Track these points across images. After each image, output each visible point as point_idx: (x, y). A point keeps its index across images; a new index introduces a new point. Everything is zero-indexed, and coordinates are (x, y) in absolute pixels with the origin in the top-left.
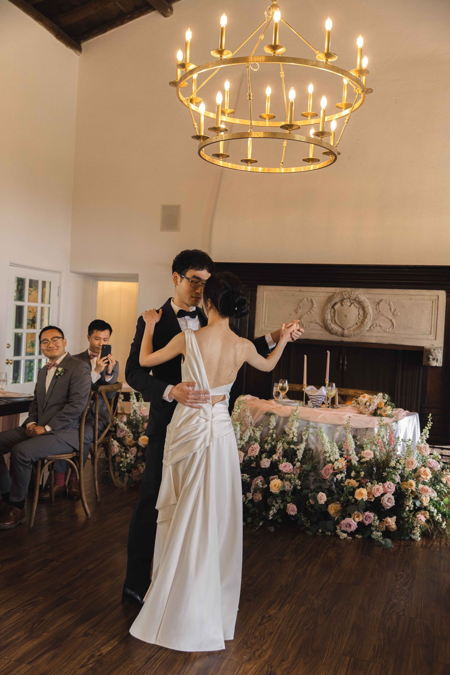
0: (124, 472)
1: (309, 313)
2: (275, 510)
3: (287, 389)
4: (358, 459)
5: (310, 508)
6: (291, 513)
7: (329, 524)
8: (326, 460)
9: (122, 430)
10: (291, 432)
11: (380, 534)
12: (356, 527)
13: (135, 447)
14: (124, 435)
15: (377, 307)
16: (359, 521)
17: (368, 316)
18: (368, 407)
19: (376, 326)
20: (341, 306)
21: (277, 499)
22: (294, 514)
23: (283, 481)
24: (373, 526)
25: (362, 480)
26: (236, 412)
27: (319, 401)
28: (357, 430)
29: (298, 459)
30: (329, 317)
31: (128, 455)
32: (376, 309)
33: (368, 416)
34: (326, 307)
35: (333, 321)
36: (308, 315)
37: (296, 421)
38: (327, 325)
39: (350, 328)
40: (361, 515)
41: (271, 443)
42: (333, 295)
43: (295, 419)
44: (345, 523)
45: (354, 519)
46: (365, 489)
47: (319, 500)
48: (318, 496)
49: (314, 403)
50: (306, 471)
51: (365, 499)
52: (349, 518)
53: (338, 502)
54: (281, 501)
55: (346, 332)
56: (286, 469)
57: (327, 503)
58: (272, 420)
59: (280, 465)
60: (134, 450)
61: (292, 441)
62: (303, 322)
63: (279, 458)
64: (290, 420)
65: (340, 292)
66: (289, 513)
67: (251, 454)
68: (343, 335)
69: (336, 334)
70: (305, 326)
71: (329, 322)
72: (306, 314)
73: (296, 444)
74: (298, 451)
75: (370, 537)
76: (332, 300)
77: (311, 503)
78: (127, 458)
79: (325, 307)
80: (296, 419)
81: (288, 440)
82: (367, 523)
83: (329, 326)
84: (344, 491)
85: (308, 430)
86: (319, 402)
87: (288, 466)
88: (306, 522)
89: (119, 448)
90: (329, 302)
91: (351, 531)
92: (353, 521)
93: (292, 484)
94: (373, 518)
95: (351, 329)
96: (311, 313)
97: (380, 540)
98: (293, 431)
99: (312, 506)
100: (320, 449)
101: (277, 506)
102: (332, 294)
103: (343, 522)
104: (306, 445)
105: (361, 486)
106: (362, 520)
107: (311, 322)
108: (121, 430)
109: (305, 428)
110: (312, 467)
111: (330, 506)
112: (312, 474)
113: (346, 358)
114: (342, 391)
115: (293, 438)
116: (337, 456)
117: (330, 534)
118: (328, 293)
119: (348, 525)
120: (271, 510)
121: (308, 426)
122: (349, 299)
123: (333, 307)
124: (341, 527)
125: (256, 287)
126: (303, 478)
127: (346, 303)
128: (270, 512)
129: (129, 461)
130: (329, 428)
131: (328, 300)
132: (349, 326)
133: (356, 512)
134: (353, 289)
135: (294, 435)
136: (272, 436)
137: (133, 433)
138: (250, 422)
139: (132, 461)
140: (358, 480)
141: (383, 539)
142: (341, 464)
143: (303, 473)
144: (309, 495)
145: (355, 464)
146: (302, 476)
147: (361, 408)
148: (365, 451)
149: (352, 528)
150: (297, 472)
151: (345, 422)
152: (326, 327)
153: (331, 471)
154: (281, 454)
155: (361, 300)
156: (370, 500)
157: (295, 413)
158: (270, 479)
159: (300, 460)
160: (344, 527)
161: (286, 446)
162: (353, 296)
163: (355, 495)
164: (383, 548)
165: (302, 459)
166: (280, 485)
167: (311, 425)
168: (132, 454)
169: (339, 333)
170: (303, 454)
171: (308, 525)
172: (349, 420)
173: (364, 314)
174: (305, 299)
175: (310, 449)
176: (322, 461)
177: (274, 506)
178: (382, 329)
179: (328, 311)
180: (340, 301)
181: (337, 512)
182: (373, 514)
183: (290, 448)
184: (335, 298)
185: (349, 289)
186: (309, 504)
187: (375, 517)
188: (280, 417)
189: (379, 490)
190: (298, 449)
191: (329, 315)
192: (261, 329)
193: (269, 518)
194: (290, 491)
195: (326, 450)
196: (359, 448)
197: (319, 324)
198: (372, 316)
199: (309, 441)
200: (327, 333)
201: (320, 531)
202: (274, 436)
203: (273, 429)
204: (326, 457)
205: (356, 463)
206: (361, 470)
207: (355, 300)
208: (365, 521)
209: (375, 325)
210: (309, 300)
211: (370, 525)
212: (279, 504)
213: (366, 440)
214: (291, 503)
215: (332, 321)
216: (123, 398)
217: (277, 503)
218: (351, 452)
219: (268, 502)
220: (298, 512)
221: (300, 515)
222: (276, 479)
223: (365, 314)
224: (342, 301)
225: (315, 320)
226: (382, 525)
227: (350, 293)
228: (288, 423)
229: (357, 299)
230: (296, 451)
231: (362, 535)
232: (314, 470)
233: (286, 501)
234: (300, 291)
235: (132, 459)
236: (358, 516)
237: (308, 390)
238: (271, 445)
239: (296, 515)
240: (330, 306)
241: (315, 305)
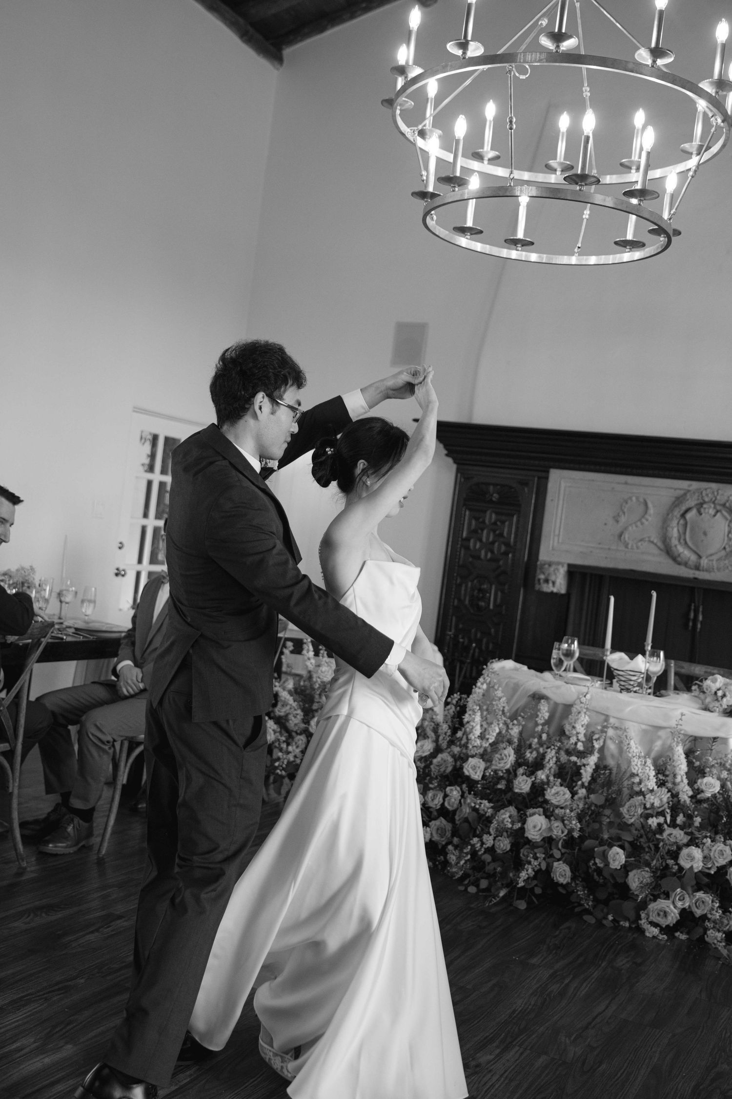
0: (282, 777)
1: (639, 523)
2: (530, 871)
3: (577, 655)
4: (690, 793)
5: (595, 874)
6: (559, 879)
7: (628, 907)
8: (632, 788)
9: (285, 704)
10: (575, 732)
11: (720, 935)
12: (676, 917)
13: (304, 735)
14: (288, 712)
16: (682, 907)
18: (720, 699)
20: (698, 514)
21: (536, 850)
22: (565, 883)
23: (550, 820)
24: (709, 920)
25: (696, 833)
26: (479, 688)
27: (631, 680)
28: (695, 739)
29: (583, 783)
30: (674, 532)
31: (290, 748)
33: (719, 716)
34: (670, 515)
35: (682, 541)
36: (637, 526)
37: (585, 713)
38: (671, 547)
39: (711, 555)
40: (687, 896)
41: (537, 750)
42: (685, 494)
43: (582, 710)
44: (656, 907)
45: (673, 903)
46: (700, 850)
47: (611, 861)
48: (610, 853)
49: (622, 683)
50: (596, 805)
51: (698, 867)
52: (665, 899)
53: (647, 869)
54: (543, 856)
55: (704, 562)
56: (558, 798)
57: (626, 869)
58: (542, 708)
59: (549, 790)
60: (302, 740)
61: (575, 749)
62: (627, 539)
63: (548, 777)
64: (574, 710)
65: (698, 490)
66: (555, 879)
67: (497, 766)
68: (697, 568)
69: (686, 564)
70: (630, 546)
71: (674, 542)
72: (634, 526)
73: (582, 755)
74: (583, 768)
75: (701, 939)
76: (681, 502)
77: (599, 865)
78: (288, 753)
79: (668, 515)
80: (585, 710)
81: (567, 747)
82: (698, 912)
83: (674, 549)
84: (659, 848)
85: (606, 732)
86: (632, 683)
87: (562, 793)
88: (586, 900)
89: (278, 734)
90: (676, 506)
91: (667, 924)
92: (672, 907)
93: (565, 827)
94: (710, 905)
95: (715, 557)
96: (642, 524)
97: (720, 948)
98: (578, 731)
99: (599, 871)
100: (624, 767)
101: (536, 864)
102: (682, 492)
103: (653, 906)
104: (599, 758)
105: (693, 842)
106: (689, 906)
107: (641, 540)
108: (282, 703)
109: (599, 728)
110: (606, 800)
111: (631, 874)
112: (607, 812)
113: (701, 609)
114: (683, 668)
115: (576, 744)
116: (651, 783)
117: (627, 925)
118: (675, 489)
119: (662, 913)
120: (523, 869)
121: (605, 724)
122: (714, 503)
123: (683, 515)
124: (648, 915)
125: (548, 472)
126: (588, 818)
127: (707, 510)
128: (521, 874)
129: (292, 759)
130: (645, 732)
131: (674, 503)
132: (710, 552)
133: (679, 890)
134: (721, 486)
135: (578, 739)
136: (540, 737)
137: (303, 710)
138: (501, 709)
139: (297, 759)
140: (689, 831)
141: (725, 947)
142: (660, 798)
143: (589, 808)
144: (596, 849)
145: (685, 801)
146: (587, 813)
147: (708, 700)
148: (705, 780)
149: (670, 918)
150: (578, 805)
151: (673, 723)
152: (668, 551)
153: (640, 811)
154: (553, 770)
156: (707, 871)
157: (583, 700)
158: (528, 814)
159: (586, 784)
160: (654, 915)
161: (564, 758)
162: (721, 499)
163: (680, 858)
164: (723, 964)
165: (590, 783)
166: (544, 827)
167: (611, 724)
168: (297, 747)
169: (690, 563)
170: (592, 775)
171: (589, 904)
172: (681, 719)
174: (634, 499)
175: (605, 767)
176: (626, 791)
177: (529, 863)
179: (674, 523)
180: (697, 505)
181: (642, 888)
182: (711, 897)
183: (569, 761)
184: (688, 500)
185: (714, 486)
186: (594, 867)
187: (715, 904)
188: (556, 705)
189: (724, 853)
190: (584, 765)
191: (675, 530)
192: (551, 546)
193: (518, 884)
194: (560, 839)
195: (635, 771)
196: (696, 772)
197: (656, 545)
199: (606, 753)
200: (671, 562)
201: (610, 917)
202: (544, 736)
203: (543, 725)
204: (633, 783)
205: (688, 801)
206: (696, 813)
207: (724, 505)
208: (694, 909)
210: (641, 500)
211: (704, 917)
212: (539, 860)
213: (711, 759)
214: (561, 862)
215: (679, 540)
216: (292, 648)
217: (536, 858)
218: (678, 779)
219: (521, 855)
220: (572, 879)
221: (577, 884)
222: (537, 815)
224: (700, 506)
225: (649, 537)
226: (727, 919)
227: (716, 493)
228: (570, 716)
229: (727, 504)
230: (579, 768)
231: (688, 933)
232: (610, 805)
233: (552, 856)
234: (626, 483)
235: (298, 756)
236: (682, 898)
237: (613, 661)
238: (538, 752)
239: (568, 884)
240: (677, 513)
241: (651, 511)
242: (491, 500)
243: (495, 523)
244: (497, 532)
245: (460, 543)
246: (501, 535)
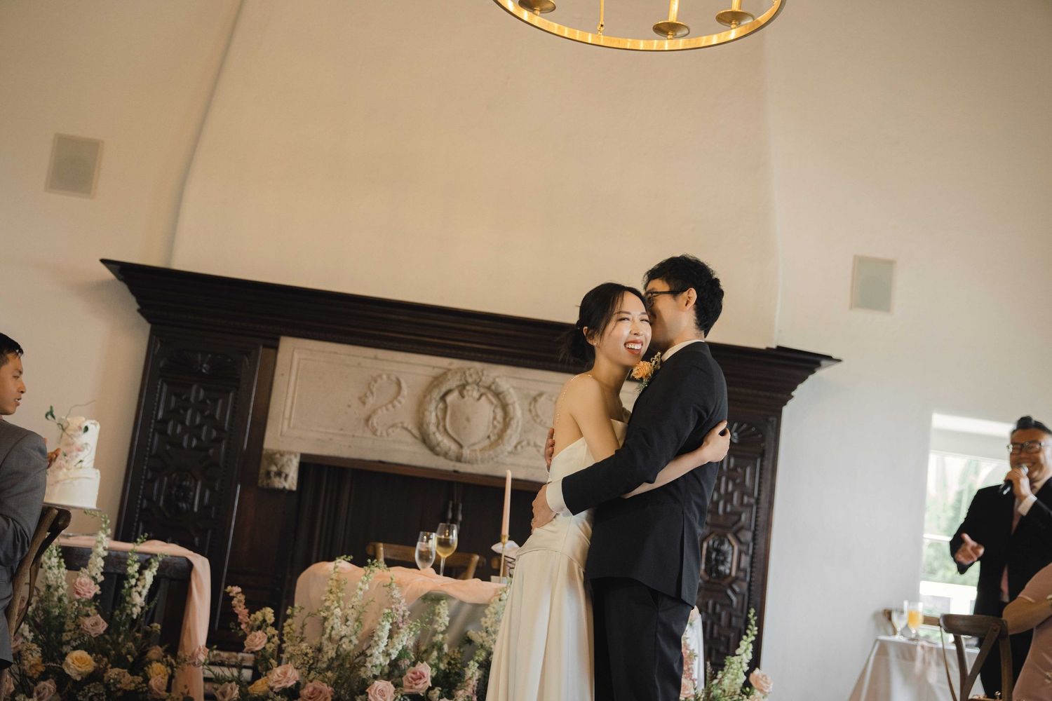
1: (390, 406)
13: (52, 681)
15: (532, 407)
17: (514, 423)
19: (529, 444)
20: (460, 397)
30: (432, 418)
32: (530, 411)
34: (428, 397)
35: (441, 428)
36: (387, 410)
38: (428, 435)
39: (474, 444)
42: (445, 374)
55: (466, 452)
58: (442, 611)
62: (375, 424)
64: (489, 610)
65: (460, 369)
68: (459, 459)
69: (446, 455)
70: (379, 433)
71: (432, 428)
72: (384, 408)
76: (440, 383)
79: (425, 396)
83: (432, 437)
90: (435, 387)
95: (477, 447)
96: (394, 407)
102: (440, 371)
107: (393, 426)
113: (460, 508)
118: (434, 367)
122: (478, 384)
123: (443, 398)
125: (278, 340)
127: (470, 393)
131: (433, 382)
132: (472, 441)
134: (485, 365)
138: (402, 613)
152: (425, 440)
155: (501, 390)
162: (487, 380)
169: (451, 453)
173: (505, 419)
174: (385, 377)
178: (538, 451)
180: (458, 386)
184: (449, 380)
185: (476, 365)
188: (462, 603)
191: (434, 414)
192: (279, 431)
197: (410, 432)
198: (520, 423)
200: (427, 452)
203: (443, 633)
207: (489, 388)
209: (524, 443)
210: (394, 379)
215: (438, 427)
223: (507, 420)
224: (462, 388)
225: (402, 423)
227: (480, 374)
228: (483, 620)
229: (493, 387)
234: (376, 358)
240: (436, 394)
241: (405, 391)
242: (201, 371)
243: (203, 402)
244: (207, 413)
245: (152, 426)
246: (212, 416)
